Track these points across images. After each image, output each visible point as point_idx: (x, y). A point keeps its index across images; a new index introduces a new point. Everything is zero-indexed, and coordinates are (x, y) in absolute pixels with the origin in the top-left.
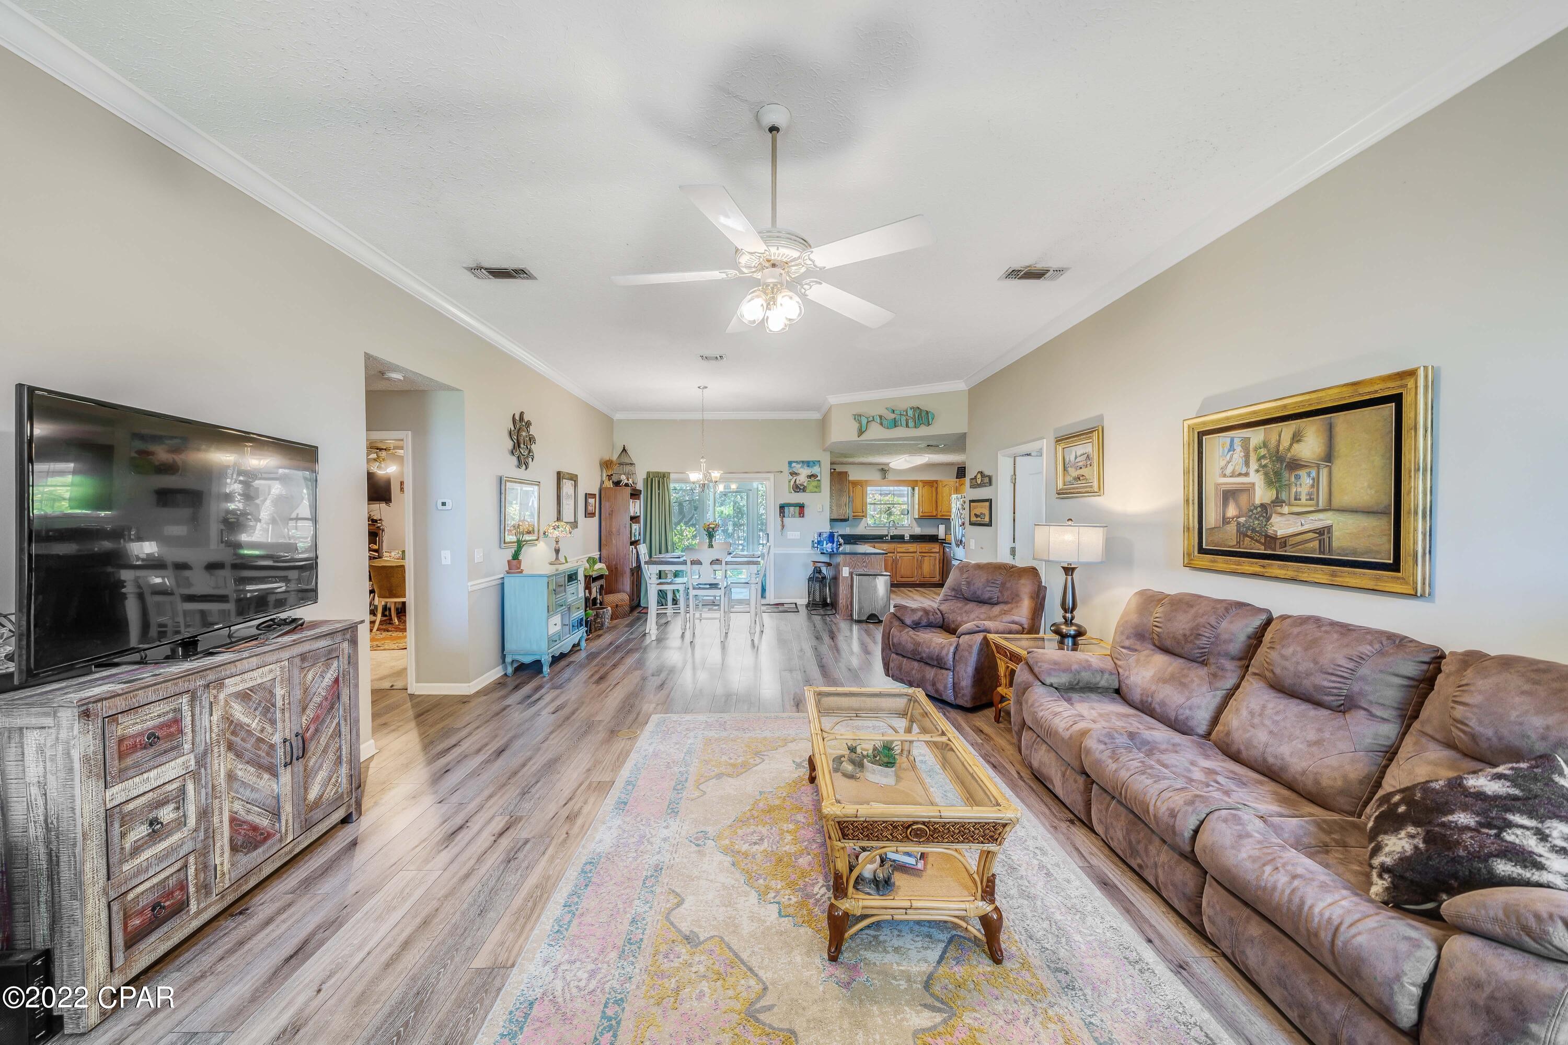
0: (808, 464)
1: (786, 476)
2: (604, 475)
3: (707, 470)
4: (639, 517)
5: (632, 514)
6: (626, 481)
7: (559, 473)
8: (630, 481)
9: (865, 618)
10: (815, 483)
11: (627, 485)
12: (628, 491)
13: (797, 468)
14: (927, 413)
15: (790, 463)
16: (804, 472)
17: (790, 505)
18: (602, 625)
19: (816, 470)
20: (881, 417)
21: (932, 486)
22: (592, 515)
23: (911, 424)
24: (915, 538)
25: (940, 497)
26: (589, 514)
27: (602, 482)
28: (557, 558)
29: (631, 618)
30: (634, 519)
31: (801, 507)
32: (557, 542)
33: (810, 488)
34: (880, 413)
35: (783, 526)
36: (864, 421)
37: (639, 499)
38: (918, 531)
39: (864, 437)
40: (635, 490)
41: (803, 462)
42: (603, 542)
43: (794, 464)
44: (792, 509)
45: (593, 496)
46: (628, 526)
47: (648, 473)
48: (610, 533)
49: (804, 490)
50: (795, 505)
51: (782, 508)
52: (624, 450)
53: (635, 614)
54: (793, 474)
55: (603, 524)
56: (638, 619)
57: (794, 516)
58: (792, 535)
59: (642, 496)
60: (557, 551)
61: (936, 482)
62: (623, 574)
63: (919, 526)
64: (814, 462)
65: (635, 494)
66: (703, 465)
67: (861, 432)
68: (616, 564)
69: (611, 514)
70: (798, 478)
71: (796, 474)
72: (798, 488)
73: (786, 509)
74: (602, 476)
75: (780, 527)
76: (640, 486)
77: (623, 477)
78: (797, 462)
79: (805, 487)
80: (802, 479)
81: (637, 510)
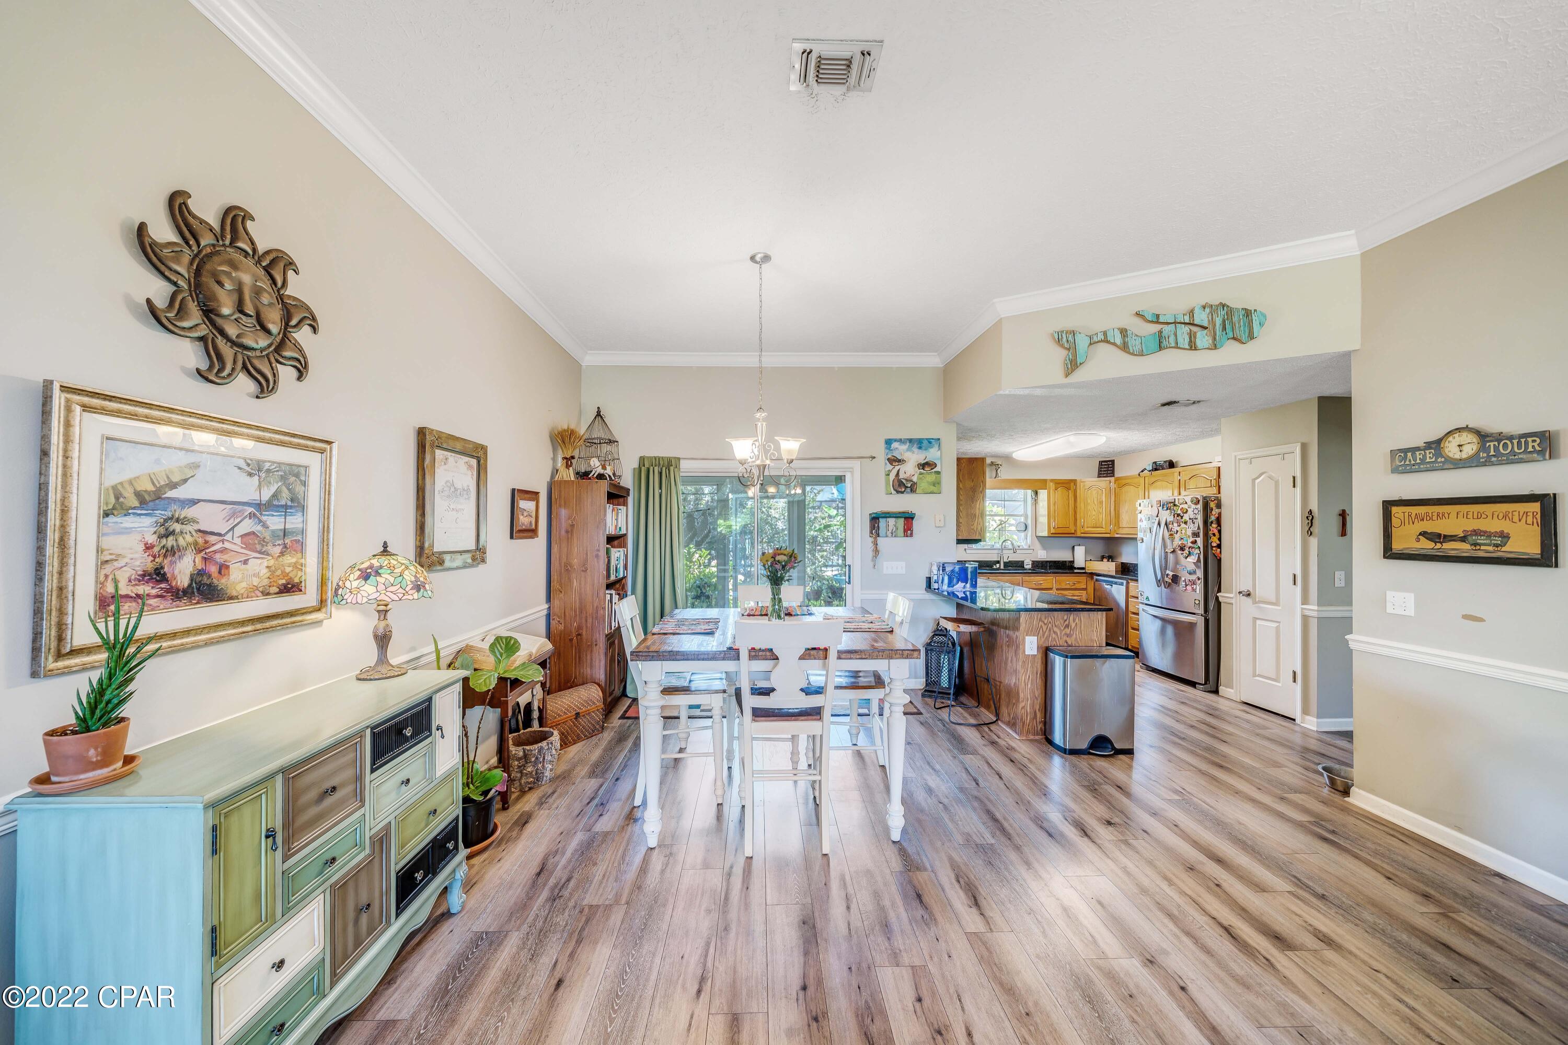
0: (919, 443)
1: (881, 464)
2: (560, 460)
3: (770, 438)
4: (625, 535)
5: (611, 530)
6: (600, 470)
7: (421, 433)
8: (609, 471)
9: (1084, 745)
10: (931, 478)
11: (601, 477)
12: (603, 487)
13: (900, 450)
14: (1248, 313)
15: (889, 442)
16: (913, 458)
17: (887, 515)
18: (538, 777)
19: (932, 454)
20: (1124, 332)
21: (1068, 489)
22: (531, 532)
23: (1203, 339)
24: (1041, 567)
25: (1081, 505)
26: (518, 531)
27: (555, 471)
28: (383, 658)
29: (607, 736)
30: (614, 540)
31: (909, 518)
32: (383, 613)
33: (922, 486)
34: (1122, 325)
35: (876, 551)
36: (1082, 343)
37: (625, 504)
38: (1042, 555)
39: (1080, 376)
40: (618, 487)
41: (911, 441)
42: (555, 585)
43: (895, 445)
44: (892, 521)
45: (533, 495)
46: (603, 553)
47: (642, 460)
48: (567, 568)
49: (913, 489)
50: (896, 515)
51: (875, 519)
52: (599, 414)
53: (615, 721)
54: (894, 461)
55: (555, 549)
56: (621, 738)
57: (894, 534)
58: (891, 567)
59: (630, 500)
60: (383, 640)
61: (1074, 481)
62: (591, 646)
63: (1044, 548)
64: (929, 441)
65: (616, 496)
66: (762, 426)
67: (1072, 365)
68: (580, 627)
69: (570, 531)
70: (903, 468)
71: (900, 461)
72: (902, 486)
73: (882, 522)
74: (554, 460)
75: (870, 554)
76: (627, 481)
77: (595, 462)
78: (900, 441)
79: (914, 484)
80: (909, 470)
81: (622, 523)
